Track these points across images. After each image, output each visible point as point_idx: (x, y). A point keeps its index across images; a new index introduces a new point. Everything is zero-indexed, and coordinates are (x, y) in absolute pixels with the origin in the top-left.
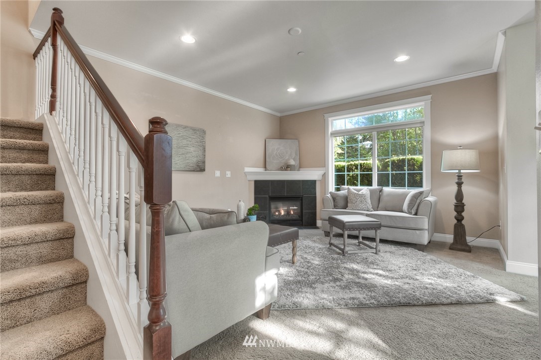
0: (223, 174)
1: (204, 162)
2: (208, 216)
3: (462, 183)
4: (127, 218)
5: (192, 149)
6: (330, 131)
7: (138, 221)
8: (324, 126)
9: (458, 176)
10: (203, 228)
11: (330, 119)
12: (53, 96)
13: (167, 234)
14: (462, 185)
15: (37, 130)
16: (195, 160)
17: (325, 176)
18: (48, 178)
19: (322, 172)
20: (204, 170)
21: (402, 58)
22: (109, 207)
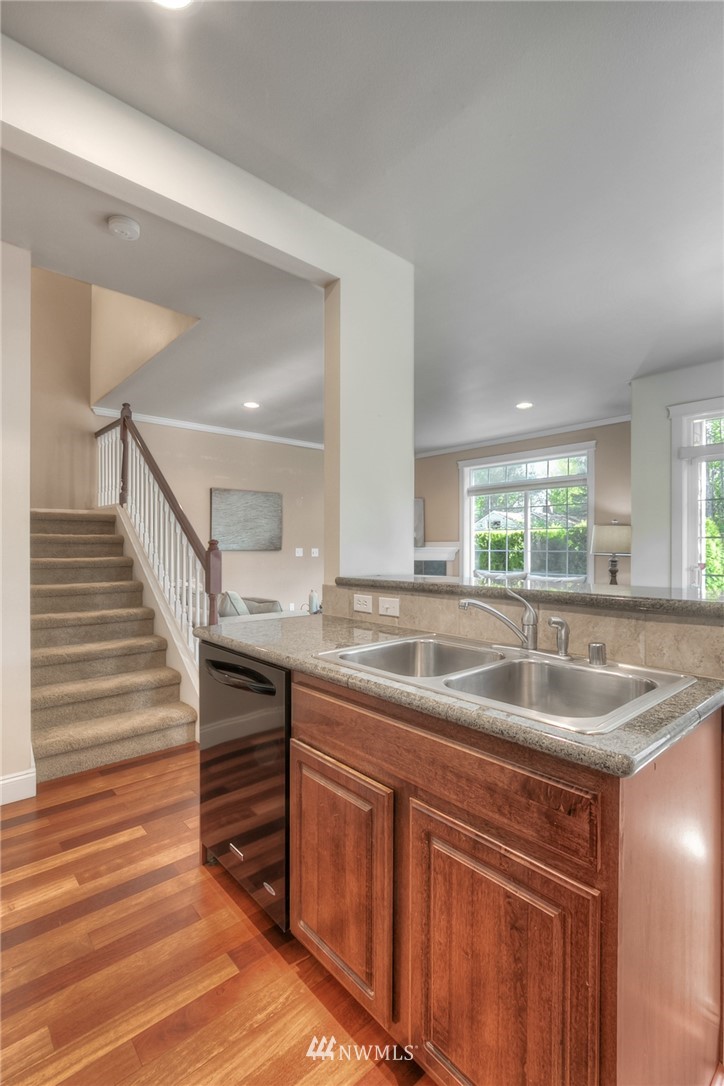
0: (307, 553)
1: (280, 538)
2: (257, 604)
3: (617, 571)
4: (194, 606)
5: (264, 521)
6: (466, 487)
7: (201, 608)
8: (457, 478)
9: (613, 561)
10: (251, 613)
11: (467, 470)
12: (124, 489)
13: (221, 616)
14: (617, 574)
15: (109, 523)
16: (267, 535)
17: (459, 554)
18: (127, 569)
19: (455, 549)
20: (280, 549)
21: (524, 405)
22: (181, 596)
